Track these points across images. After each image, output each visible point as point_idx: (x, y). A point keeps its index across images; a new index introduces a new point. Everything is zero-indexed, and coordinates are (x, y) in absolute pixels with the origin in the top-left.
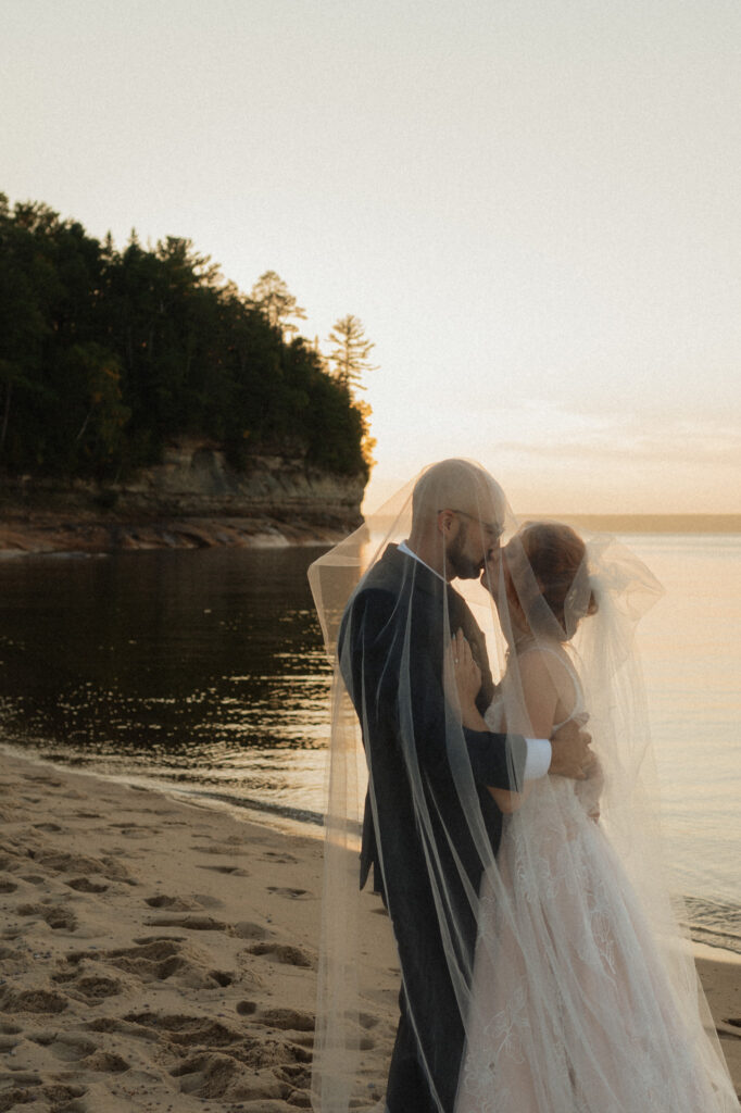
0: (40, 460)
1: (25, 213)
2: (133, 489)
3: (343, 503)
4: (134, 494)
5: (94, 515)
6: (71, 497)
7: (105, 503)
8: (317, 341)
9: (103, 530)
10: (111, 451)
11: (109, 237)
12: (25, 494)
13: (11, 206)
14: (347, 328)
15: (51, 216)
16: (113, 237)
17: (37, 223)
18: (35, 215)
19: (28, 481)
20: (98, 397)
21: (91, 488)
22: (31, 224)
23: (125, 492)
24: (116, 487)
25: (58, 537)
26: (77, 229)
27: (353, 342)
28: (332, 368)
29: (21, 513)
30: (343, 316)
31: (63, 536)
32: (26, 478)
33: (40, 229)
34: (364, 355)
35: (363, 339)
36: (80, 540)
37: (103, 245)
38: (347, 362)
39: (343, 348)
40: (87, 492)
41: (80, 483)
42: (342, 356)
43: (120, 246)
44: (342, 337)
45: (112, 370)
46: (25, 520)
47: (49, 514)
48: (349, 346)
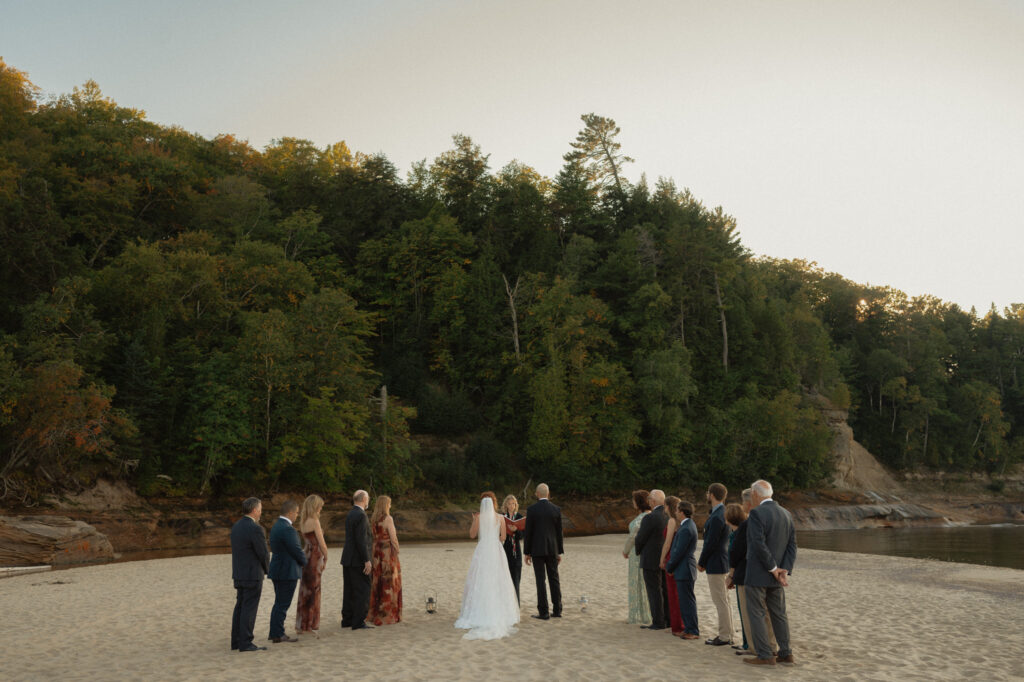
0: (951, 461)
1: (920, 303)
2: (1012, 478)
4: (1014, 481)
5: (989, 497)
6: (972, 485)
7: (995, 488)
9: (999, 508)
10: (998, 453)
11: (973, 309)
12: (942, 484)
13: (909, 299)
15: (936, 302)
16: (976, 309)
17: (927, 307)
18: (925, 303)
19: (943, 476)
20: (986, 417)
21: (983, 478)
22: (923, 308)
23: (1008, 481)
24: (1001, 477)
25: (971, 513)
26: (954, 308)
29: (942, 497)
31: (974, 511)
32: (941, 473)
33: (930, 311)
36: (986, 515)
37: (971, 315)
40: (981, 481)
41: (976, 475)
43: (982, 314)
45: (994, 398)
46: (947, 501)
47: (960, 497)
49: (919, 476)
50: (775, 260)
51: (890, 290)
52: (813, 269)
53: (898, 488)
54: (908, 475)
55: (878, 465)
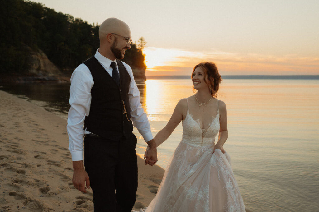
1: (77, 20)
3: (140, 73)
8: (135, 42)
11: (94, 24)
13: (74, 19)
14: (141, 39)
15: (81, 21)
18: (79, 20)
22: (78, 22)
26: (86, 23)
27: (143, 42)
28: (138, 47)
30: (140, 37)
33: (80, 23)
34: (145, 44)
35: (145, 41)
37: (92, 25)
38: (141, 46)
39: (141, 43)
42: (141, 45)
44: (140, 41)
48: (142, 43)
49: (68, 70)
50: (32, 2)
51: (69, 15)
52: (44, 6)
53: (60, 73)
54: (64, 69)
55: (55, 67)
